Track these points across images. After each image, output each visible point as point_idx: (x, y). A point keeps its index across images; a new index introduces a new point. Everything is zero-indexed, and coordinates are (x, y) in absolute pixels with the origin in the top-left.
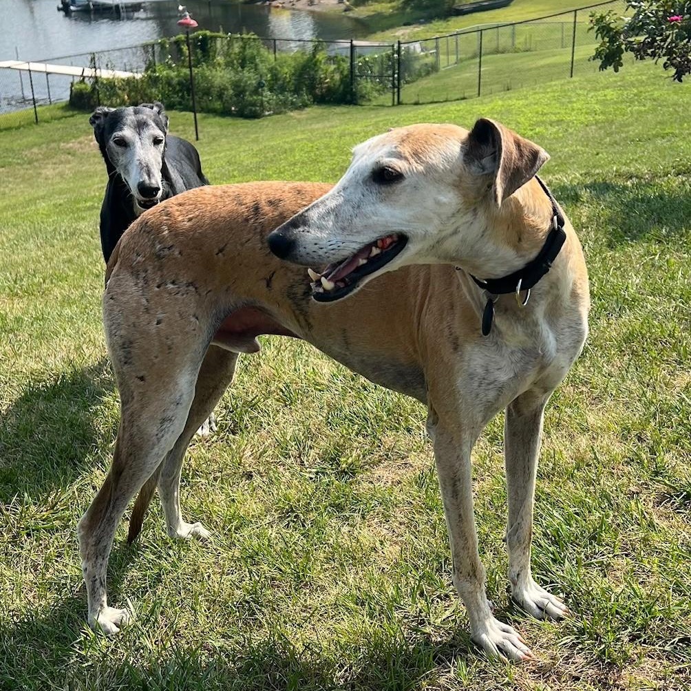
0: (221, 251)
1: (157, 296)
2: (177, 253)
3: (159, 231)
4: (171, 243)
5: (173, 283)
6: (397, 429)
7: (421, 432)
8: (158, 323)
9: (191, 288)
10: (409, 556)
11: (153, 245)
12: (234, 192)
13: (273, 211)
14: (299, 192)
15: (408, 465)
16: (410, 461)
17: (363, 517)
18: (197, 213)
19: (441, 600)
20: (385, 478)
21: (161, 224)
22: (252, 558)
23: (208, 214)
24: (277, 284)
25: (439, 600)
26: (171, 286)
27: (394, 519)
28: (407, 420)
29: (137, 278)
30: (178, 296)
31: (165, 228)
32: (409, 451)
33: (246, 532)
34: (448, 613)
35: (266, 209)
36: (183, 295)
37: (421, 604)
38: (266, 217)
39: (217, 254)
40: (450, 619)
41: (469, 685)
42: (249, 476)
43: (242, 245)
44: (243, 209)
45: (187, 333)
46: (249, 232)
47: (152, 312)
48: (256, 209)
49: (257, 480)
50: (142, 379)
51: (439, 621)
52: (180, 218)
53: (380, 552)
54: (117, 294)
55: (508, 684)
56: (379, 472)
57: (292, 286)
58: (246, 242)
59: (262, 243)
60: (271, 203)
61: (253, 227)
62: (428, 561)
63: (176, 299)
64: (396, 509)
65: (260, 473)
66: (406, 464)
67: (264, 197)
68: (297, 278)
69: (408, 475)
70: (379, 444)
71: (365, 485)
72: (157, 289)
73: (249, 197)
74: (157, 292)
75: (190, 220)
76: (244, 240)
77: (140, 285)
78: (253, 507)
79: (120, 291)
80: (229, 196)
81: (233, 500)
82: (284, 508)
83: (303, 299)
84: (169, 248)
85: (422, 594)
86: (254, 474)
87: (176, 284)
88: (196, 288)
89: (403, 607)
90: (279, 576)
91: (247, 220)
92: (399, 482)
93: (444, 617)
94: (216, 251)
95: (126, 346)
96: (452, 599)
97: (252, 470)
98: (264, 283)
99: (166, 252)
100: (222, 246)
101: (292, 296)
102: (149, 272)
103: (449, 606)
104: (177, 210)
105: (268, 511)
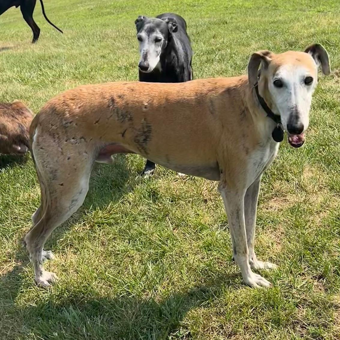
0: (97, 122)
1: (66, 146)
2: (74, 124)
3: (64, 114)
4: (71, 120)
5: (73, 138)
6: (281, 180)
7: (294, 182)
8: (68, 159)
9: (83, 140)
10: (285, 252)
11: (61, 122)
12: (99, 91)
13: (122, 101)
14: (133, 90)
15: (287, 201)
16: (288, 198)
17: (263, 228)
18: (82, 104)
19: (301, 276)
20: (274, 207)
21: (65, 110)
22: (208, 247)
23: (88, 104)
24: (128, 135)
25: (300, 276)
26: (72, 140)
27: (278, 230)
28: (287, 175)
29: (54, 138)
30: (77, 144)
31: (67, 112)
32: (287, 193)
33: (205, 232)
34: (304, 283)
35: (118, 100)
36: (79, 143)
37: (291, 278)
38: (119, 104)
39: (95, 123)
40: (305, 286)
41: (312, 320)
42: (206, 201)
43: (108, 119)
44: (106, 101)
45: (83, 161)
46: (111, 112)
47: (65, 154)
48: (113, 100)
49: (210, 203)
50: (62, 185)
51: (299, 286)
52: (74, 107)
53: (271, 249)
54: (45, 147)
55: (331, 321)
56: (271, 203)
57: (137, 136)
58: (110, 117)
59: (118, 117)
60: (120, 97)
61: (113, 110)
62: (295, 255)
63: (76, 146)
64: (280, 225)
65: (211, 200)
66: (285, 200)
67: (115, 94)
68: (139, 133)
69: (286, 206)
70: (272, 188)
71: (264, 210)
72: (66, 142)
73: (108, 94)
74: (66, 144)
75: (79, 108)
76: (109, 117)
77: (56, 141)
78: (208, 219)
79: (46, 145)
80: (97, 94)
81: (198, 214)
82: (223, 221)
83: (144, 142)
84: (71, 123)
85: (291, 272)
86: (208, 200)
87: (75, 139)
88: (85, 139)
89: (282, 279)
90: (221, 257)
91: (109, 106)
92: (282, 210)
93: (302, 285)
94: (94, 122)
95: (53, 172)
96: (306, 275)
97: (207, 198)
98: (120, 135)
99: (69, 124)
100: (97, 120)
101: (137, 141)
102: (60, 134)
103: (304, 279)
104: (72, 103)
105: (216, 221)
